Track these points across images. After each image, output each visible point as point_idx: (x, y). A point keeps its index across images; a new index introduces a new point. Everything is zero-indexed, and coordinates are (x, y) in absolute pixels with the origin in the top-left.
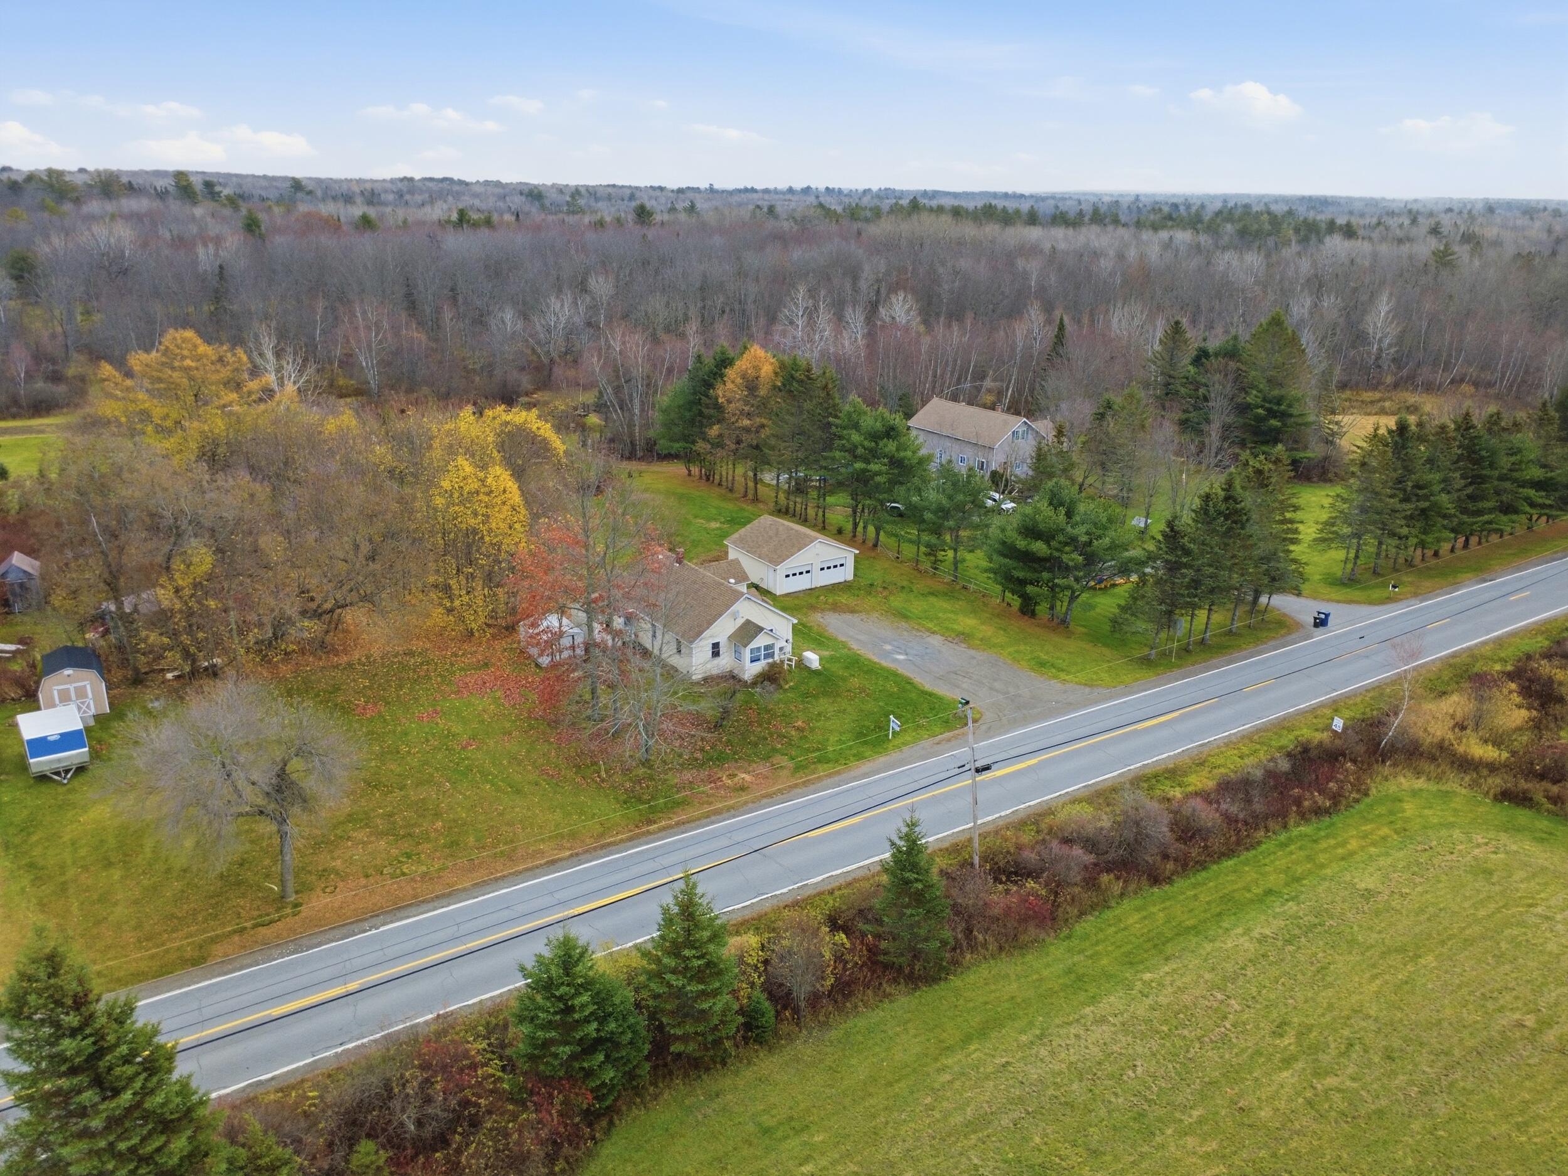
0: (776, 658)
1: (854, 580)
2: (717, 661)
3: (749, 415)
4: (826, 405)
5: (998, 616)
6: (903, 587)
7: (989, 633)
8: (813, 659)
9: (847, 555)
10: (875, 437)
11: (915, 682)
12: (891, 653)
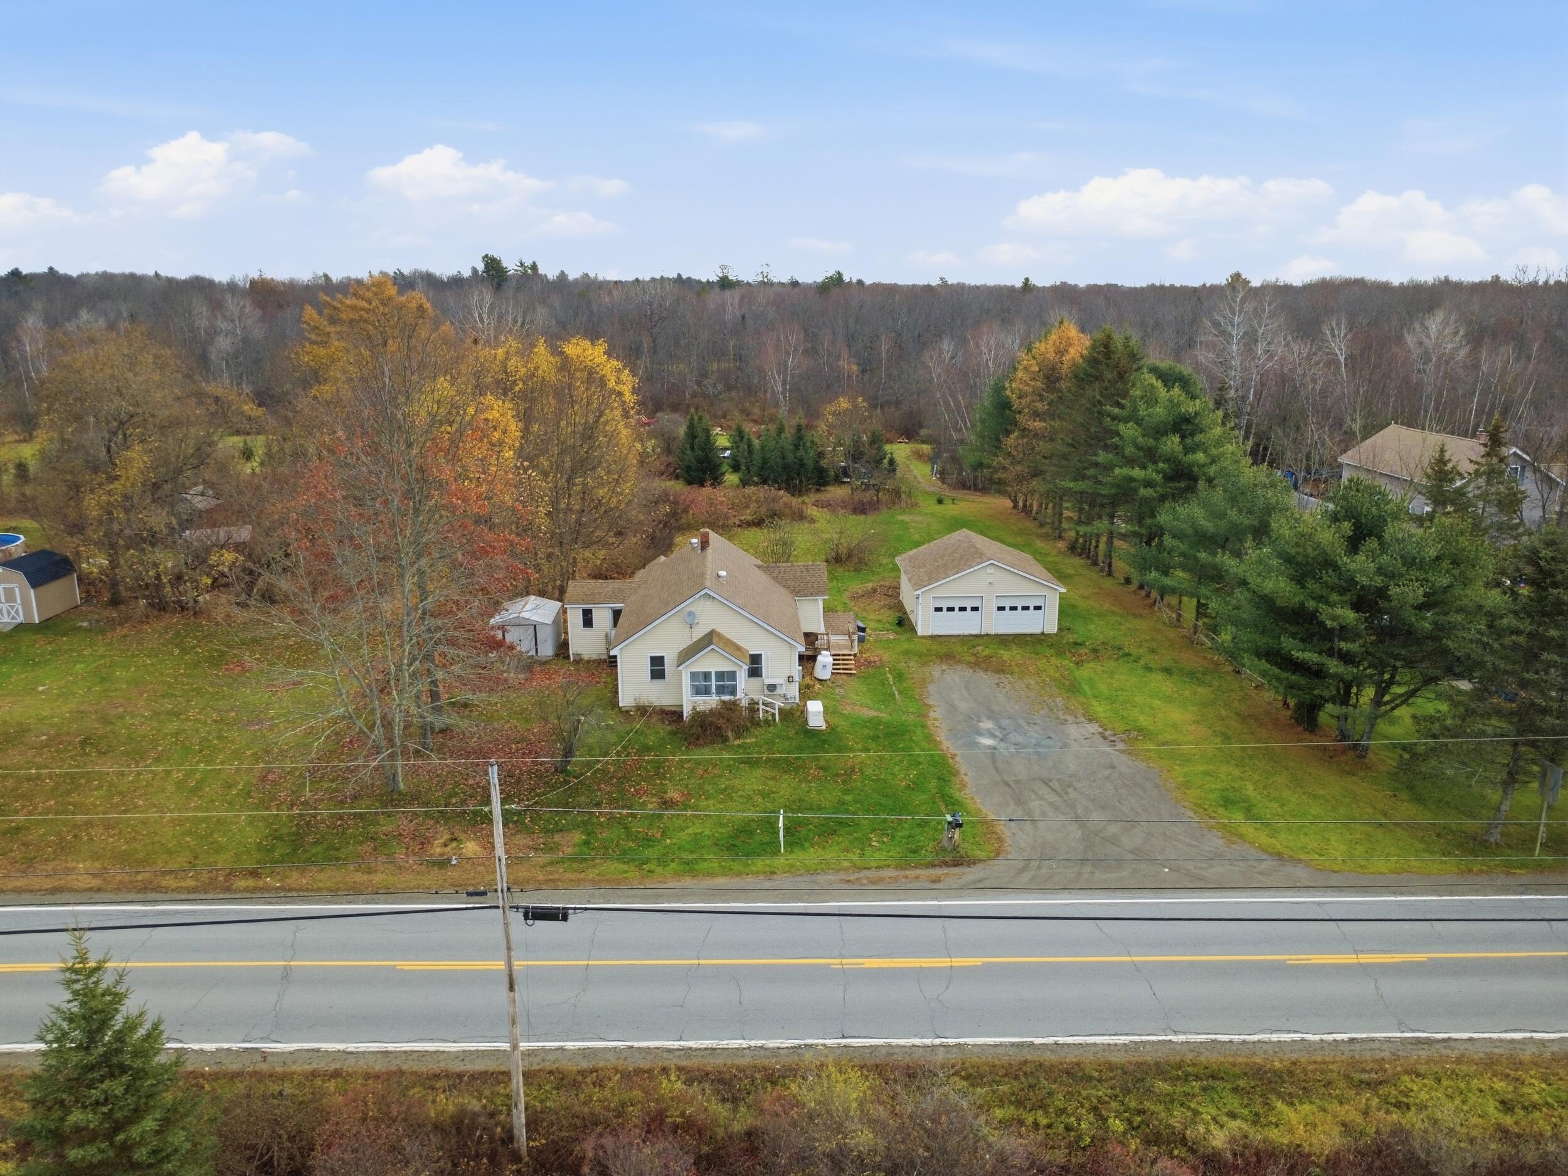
0: (741, 695)
1: (1057, 634)
2: (655, 684)
3: (1042, 416)
5: (1246, 718)
6: (1128, 655)
7: (1190, 738)
8: (816, 712)
9: (1046, 593)
10: (1159, 431)
11: (956, 780)
12: (980, 734)
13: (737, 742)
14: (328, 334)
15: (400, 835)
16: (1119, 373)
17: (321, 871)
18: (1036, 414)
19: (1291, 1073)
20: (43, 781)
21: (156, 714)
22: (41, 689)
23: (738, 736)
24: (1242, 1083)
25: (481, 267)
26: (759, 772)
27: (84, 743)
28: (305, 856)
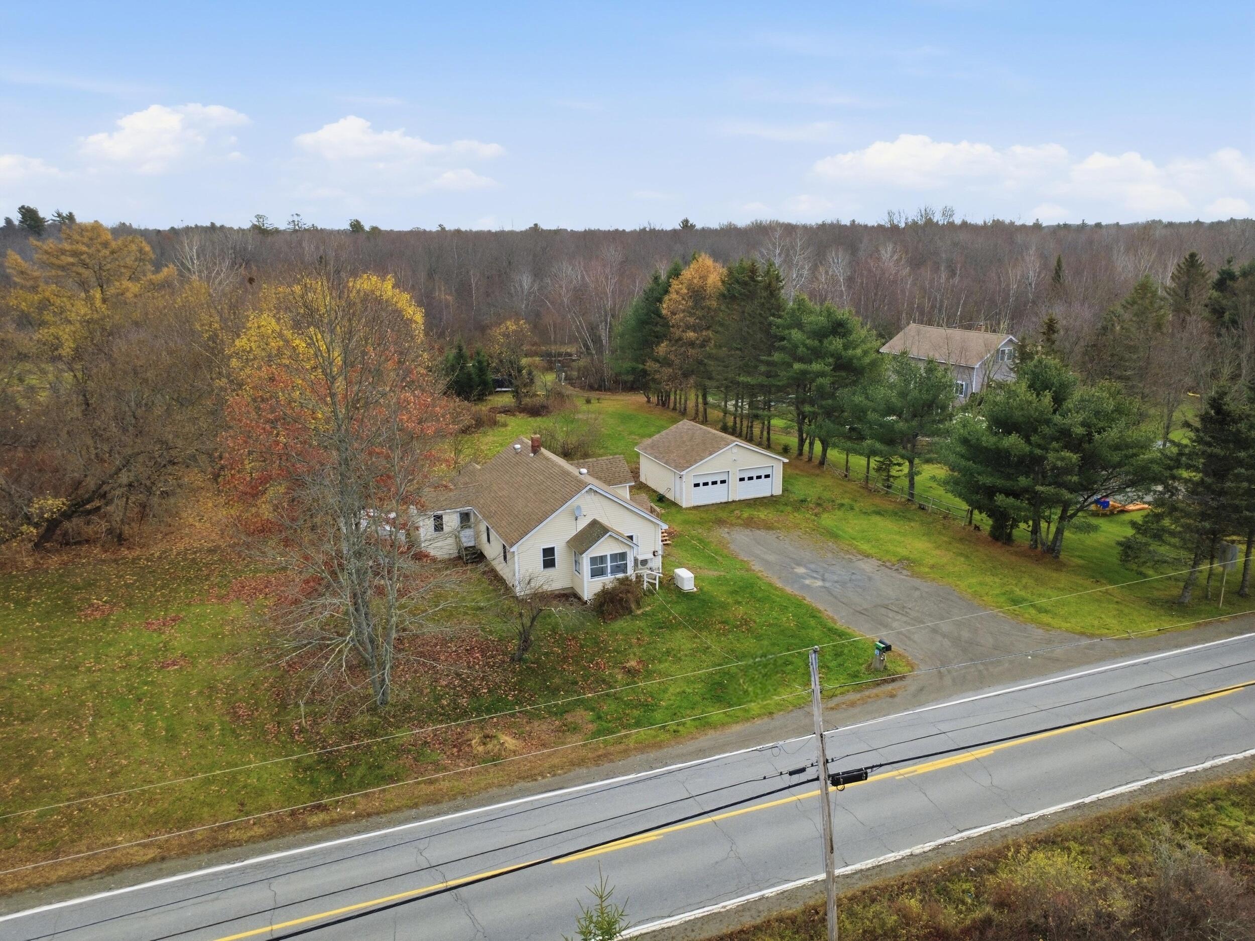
0: (630, 571)
1: (782, 495)
2: (550, 571)
3: (694, 328)
4: (767, 305)
5: (961, 540)
6: (842, 505)
7: (944, 560)
8: (686, 578)
9: (775, 465)
10: (821, 334)
11: (824, 616)
12: (803, 578)
13: (639, 612)
14: (36, 279)
17: (384, 790)
18: (688, 327)
23: (639, 606)
24: (1233, 799)
25: (16, 218)
28: (355, 780)
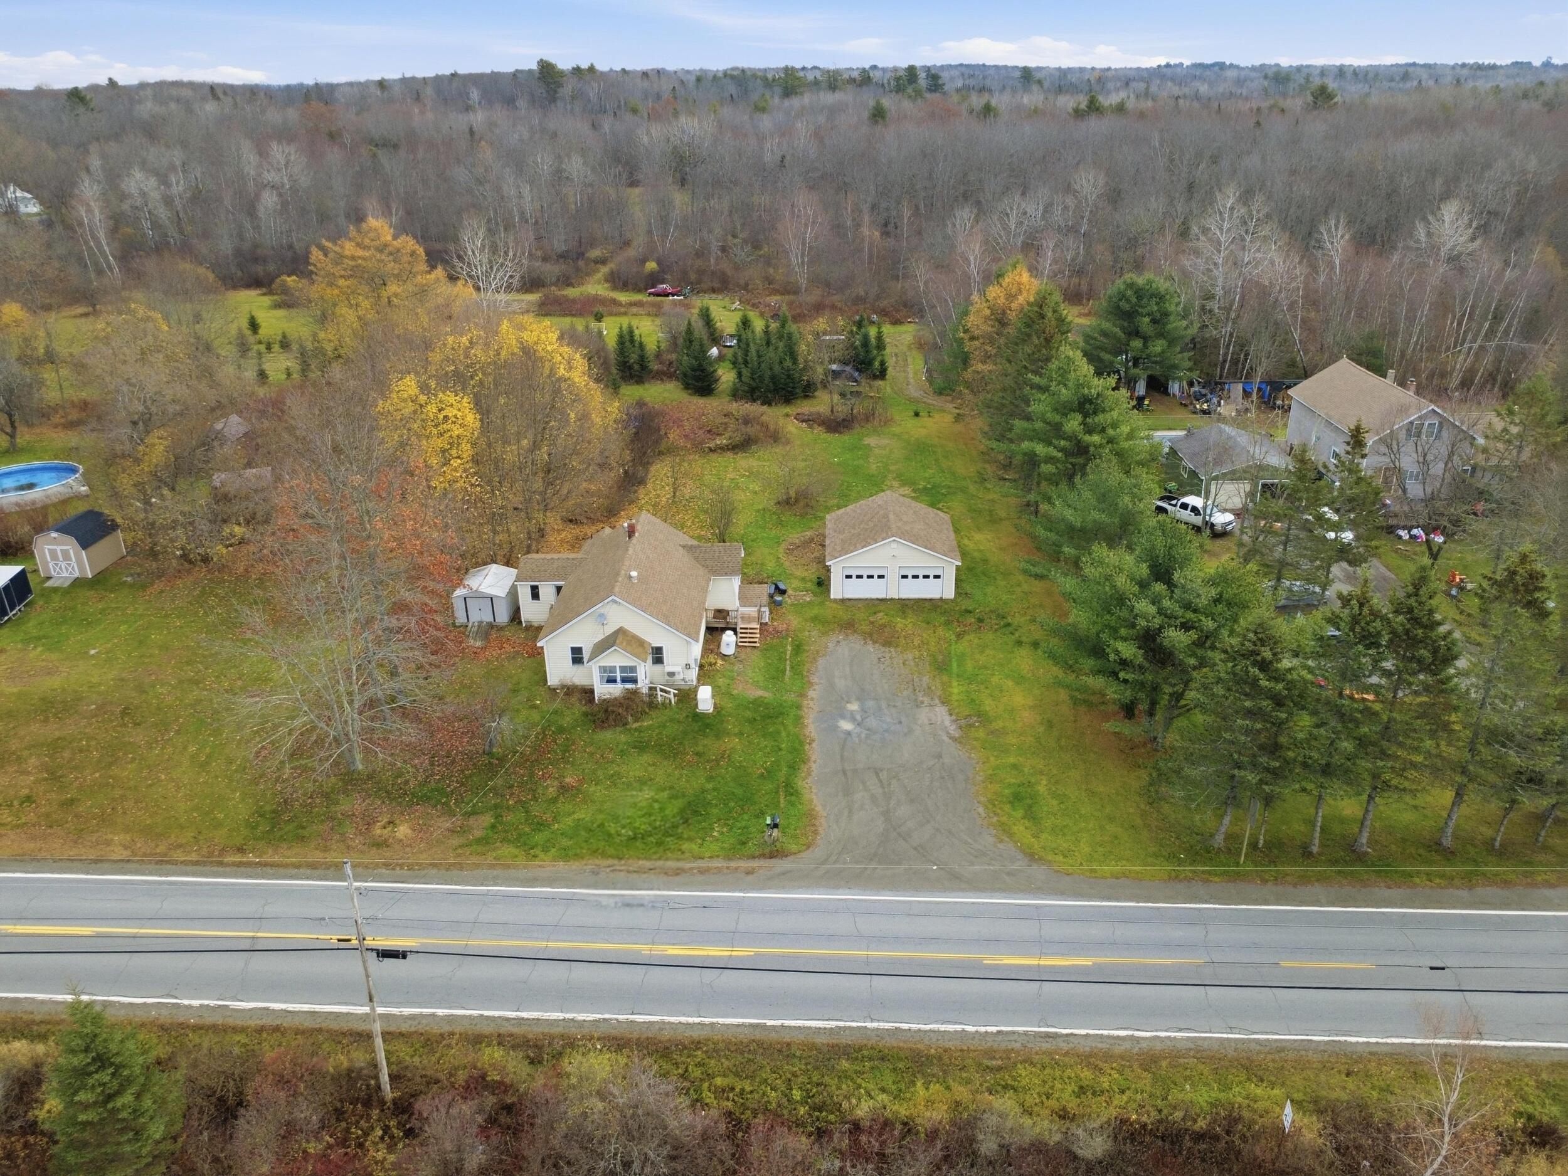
0: (641, 684)
1: (955, 600)
2: (575, 668)
6: (1008, 625)
8: (706, 697)
11: (804, 768)
12: (843, 717)
13: (634, 726)
15: (354, 815)
16: (1046, 339)
17: (289, 848)
19: (940, 1058)
20: (91, 753)
21: (181, 682)
22: (92, 652)
23: (636, 720)
24: (901, 1065)
26: (646, 758)
27: (125, 712)
28: (280, 833)
